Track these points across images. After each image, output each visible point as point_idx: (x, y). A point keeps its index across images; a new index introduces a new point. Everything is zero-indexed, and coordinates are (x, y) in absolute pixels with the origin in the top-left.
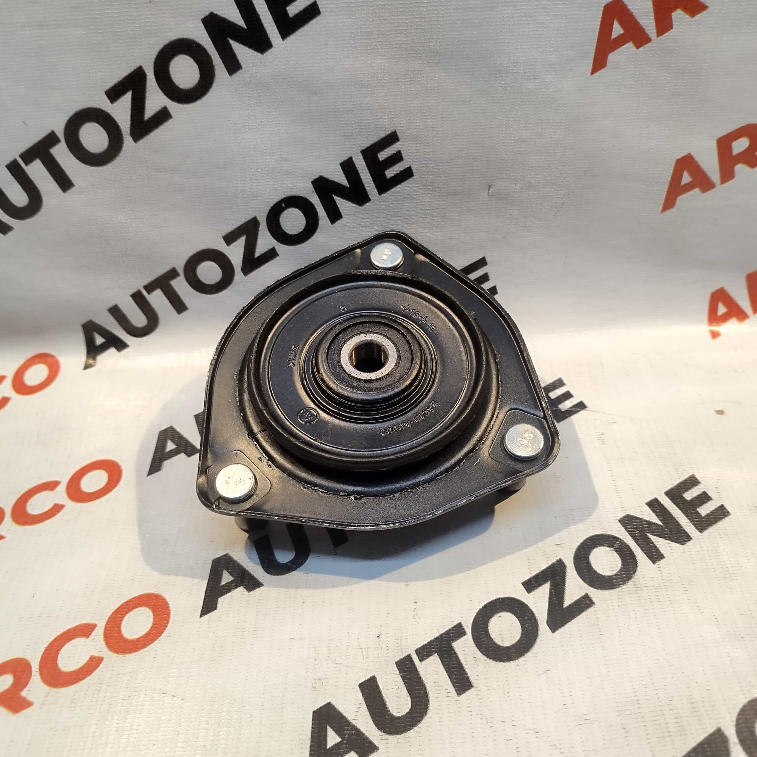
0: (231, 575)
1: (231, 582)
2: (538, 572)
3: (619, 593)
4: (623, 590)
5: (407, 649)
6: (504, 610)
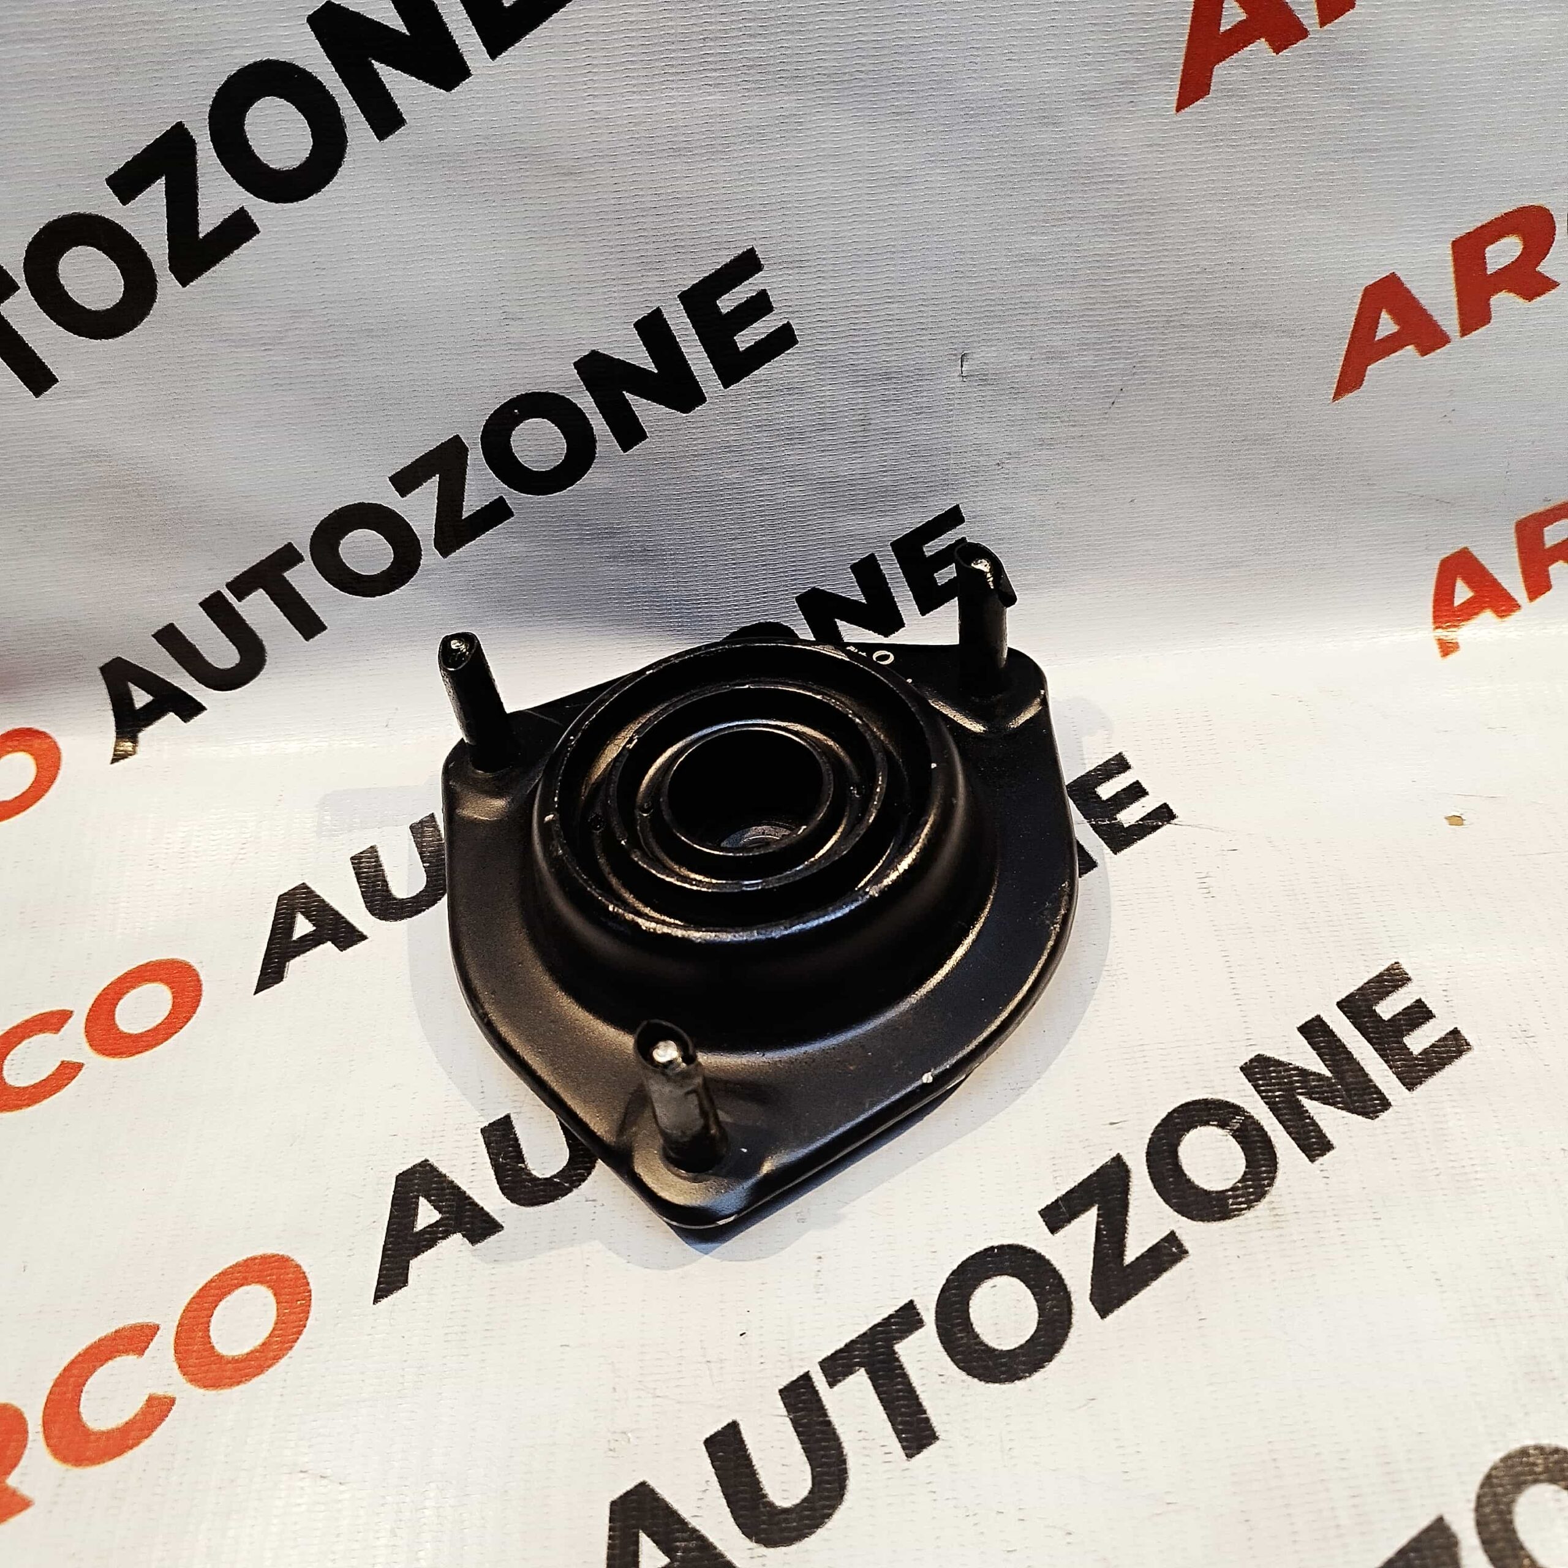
3: (1239, 1230)
4: (1249, 1222)
5: (802, 1360)
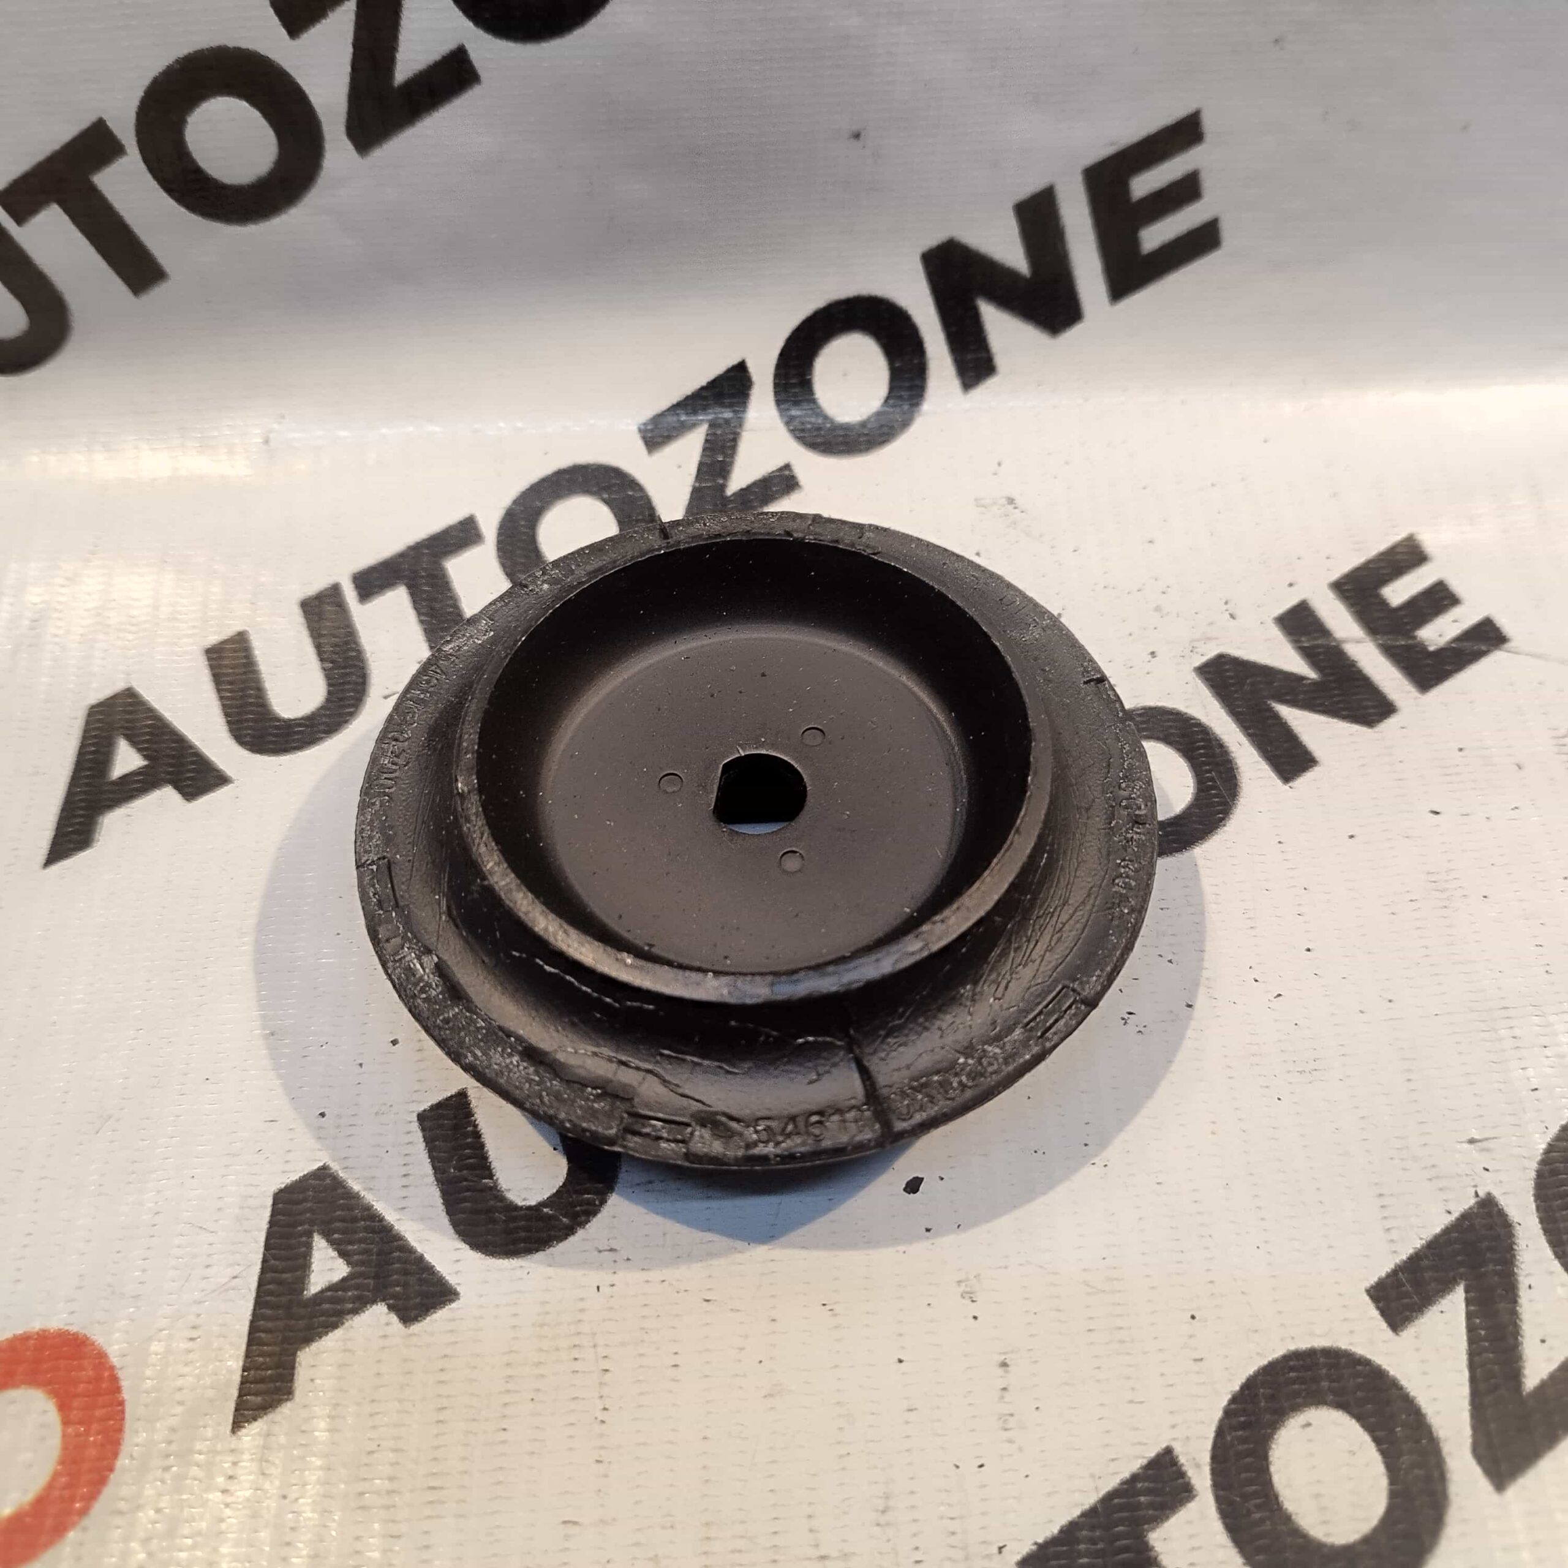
0: (343, 1254)
1: (342, 1285)
2: (1419, 1246)
6: (1316, 1399)
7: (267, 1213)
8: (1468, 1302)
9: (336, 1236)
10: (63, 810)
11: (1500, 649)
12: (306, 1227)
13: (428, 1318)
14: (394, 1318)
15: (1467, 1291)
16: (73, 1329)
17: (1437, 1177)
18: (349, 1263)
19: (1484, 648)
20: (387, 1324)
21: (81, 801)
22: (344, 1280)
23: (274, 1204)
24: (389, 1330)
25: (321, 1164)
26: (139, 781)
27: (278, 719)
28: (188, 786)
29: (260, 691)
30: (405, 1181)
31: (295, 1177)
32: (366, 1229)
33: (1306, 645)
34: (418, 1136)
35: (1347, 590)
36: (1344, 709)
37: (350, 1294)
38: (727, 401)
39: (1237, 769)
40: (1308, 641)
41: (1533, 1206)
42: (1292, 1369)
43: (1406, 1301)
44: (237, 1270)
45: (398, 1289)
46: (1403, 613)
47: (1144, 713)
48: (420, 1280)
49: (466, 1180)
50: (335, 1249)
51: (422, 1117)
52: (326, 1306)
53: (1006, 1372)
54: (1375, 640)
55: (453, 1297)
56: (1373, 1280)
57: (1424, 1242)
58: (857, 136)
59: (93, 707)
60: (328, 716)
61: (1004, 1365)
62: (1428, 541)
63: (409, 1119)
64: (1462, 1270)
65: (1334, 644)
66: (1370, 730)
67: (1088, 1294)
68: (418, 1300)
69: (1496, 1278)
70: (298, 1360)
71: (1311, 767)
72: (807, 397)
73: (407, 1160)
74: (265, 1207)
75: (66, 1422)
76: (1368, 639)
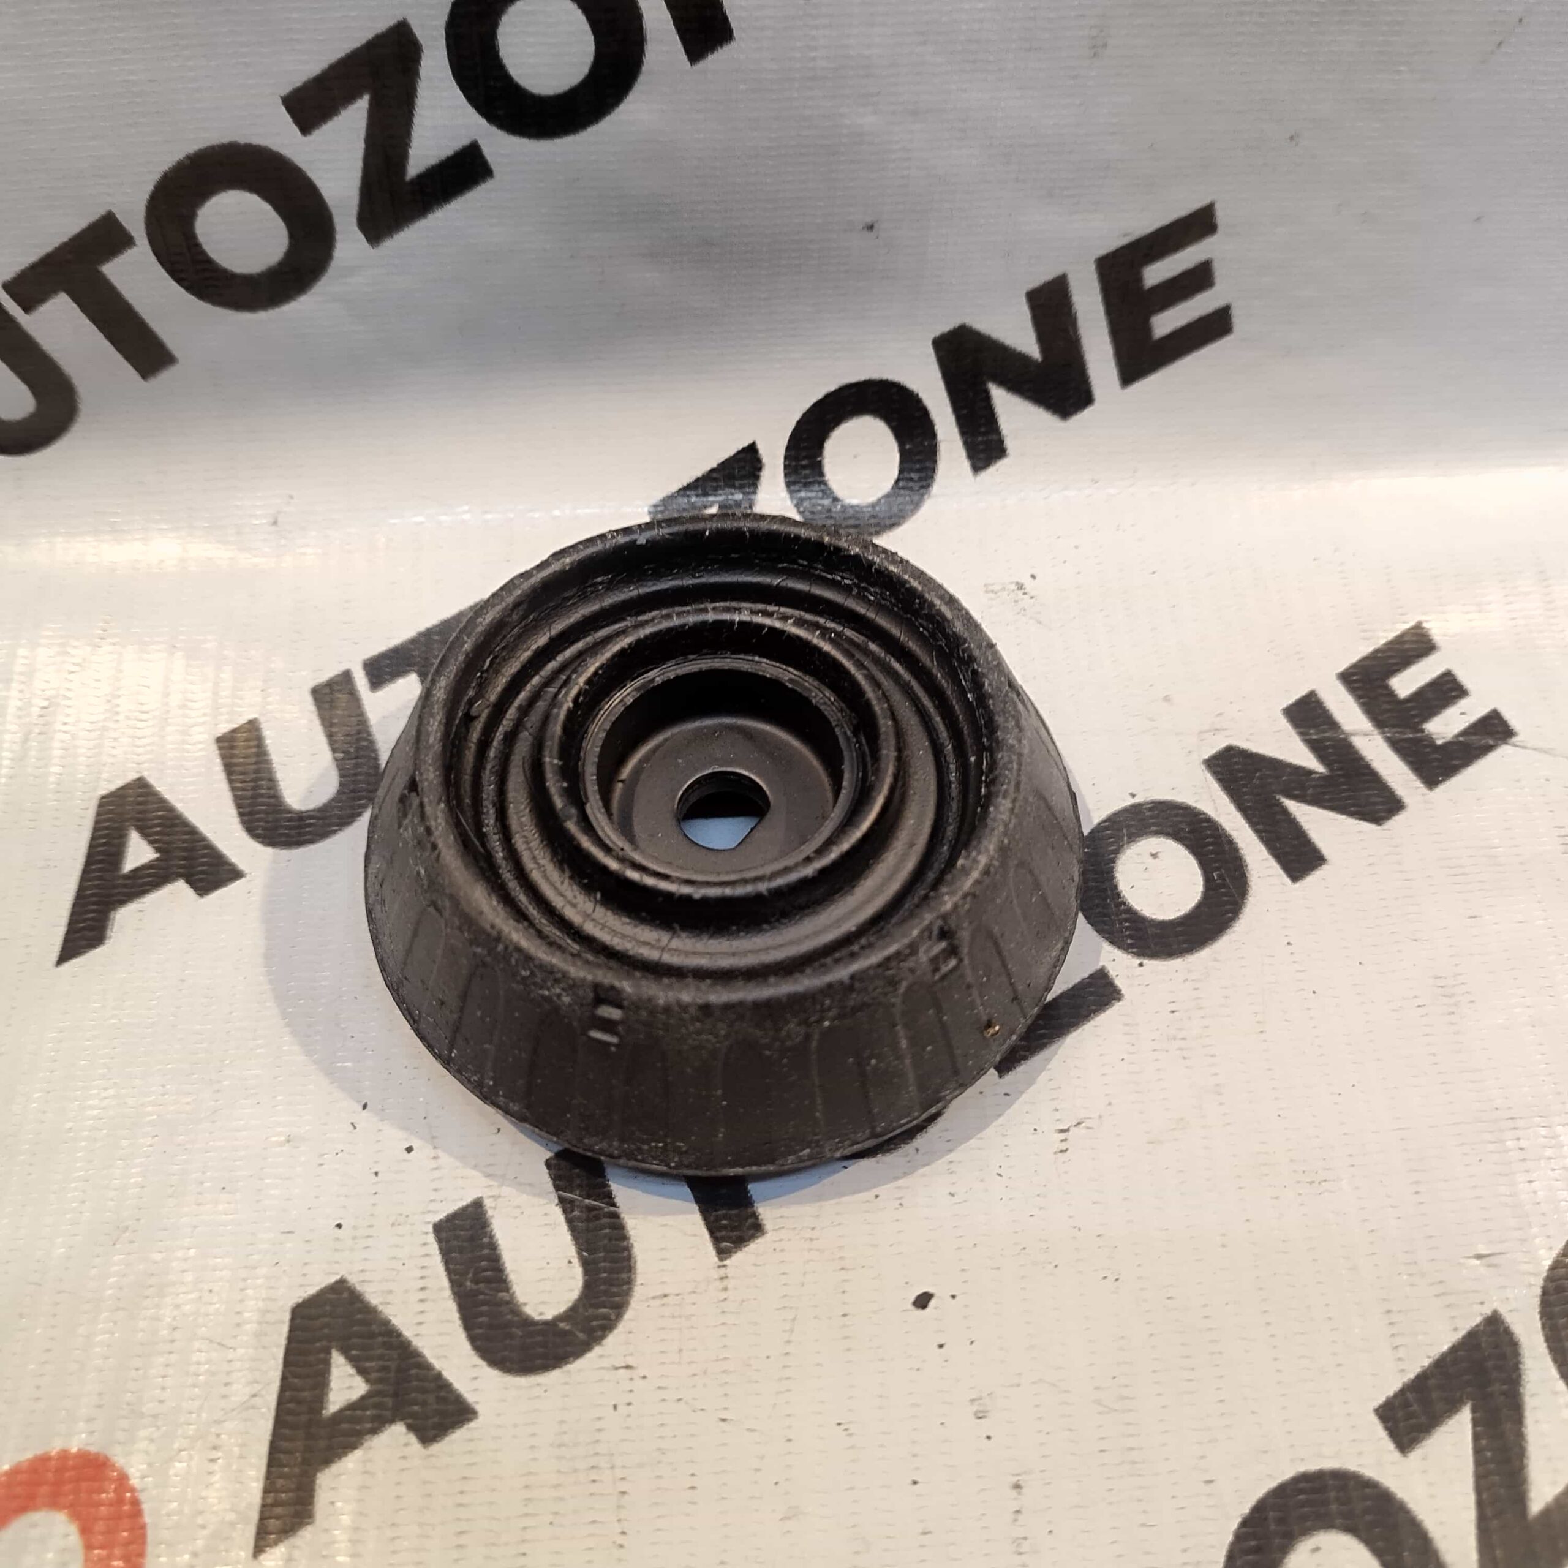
0: (362, 1372)
2: (1426, 1365)
6: (1327, 1523)
7: (285, 1329)
8: (1475, 1422)
9: (354, 1352)
10: (75, 905)
11: (1507, 744)
12: (324, 1343)
13: (447, 1439)
14: (413, 1438)
15: (1474, 1411)
16: (93, 1449)
17: (1443, 1294)
18: (367, 1381)
19: (1491, 742)
20: (406, 1445)
21: (93, 895)
22: (363, 1398)
23: (293, 1319)
24: (407, 1451)
25: (338, 1277)
26: (149, 875)
27: (289, 811)
28: (201, 880)
29: (272, 781)
30: (422, 1295)
31: (312, 1291)
32: (384, 1344)
33: (1315, 737)
34: (434, 1248)
35: (1355, 681)
36: (1354, 805)
37: (368, 1413)
38: (737, 483)
39: (1247, 866)
40: (1317, 734)
41: (1539, 1325)
42: (1302, 1491)
43: (1414, 1421)
44: (257, 1387)
45: (416, 1408)
46: (1410, 705)
47: (1153, 807)
48: (438, 1398)
49: (482, 1293)
50: (354, 1366)
51: (438, 1228)
52: (345, 1426)
53: (1019, 1494)
54: (1383, 733)
55: (470, 1416)
56: (1381, 1400)
57: (1431, 1360)
58: (871, 227)
59: (103, 797)
60: (341, 809)
61: (1017, 1486)
62: (1436, 630)
63: (426, 1230)
64: (1469, 1389)
65: (1342, 736)
66: (1379, 828)
67: (1100, 1413)
68: (436, 1420)
69: (1502, 1398)
70: (318, 1482)
71: (1321, 865)
72: (819, 479)
73: (425, 1273)
74: (283, 1322)
75: (89, 1547)
76: (1376, 732)
